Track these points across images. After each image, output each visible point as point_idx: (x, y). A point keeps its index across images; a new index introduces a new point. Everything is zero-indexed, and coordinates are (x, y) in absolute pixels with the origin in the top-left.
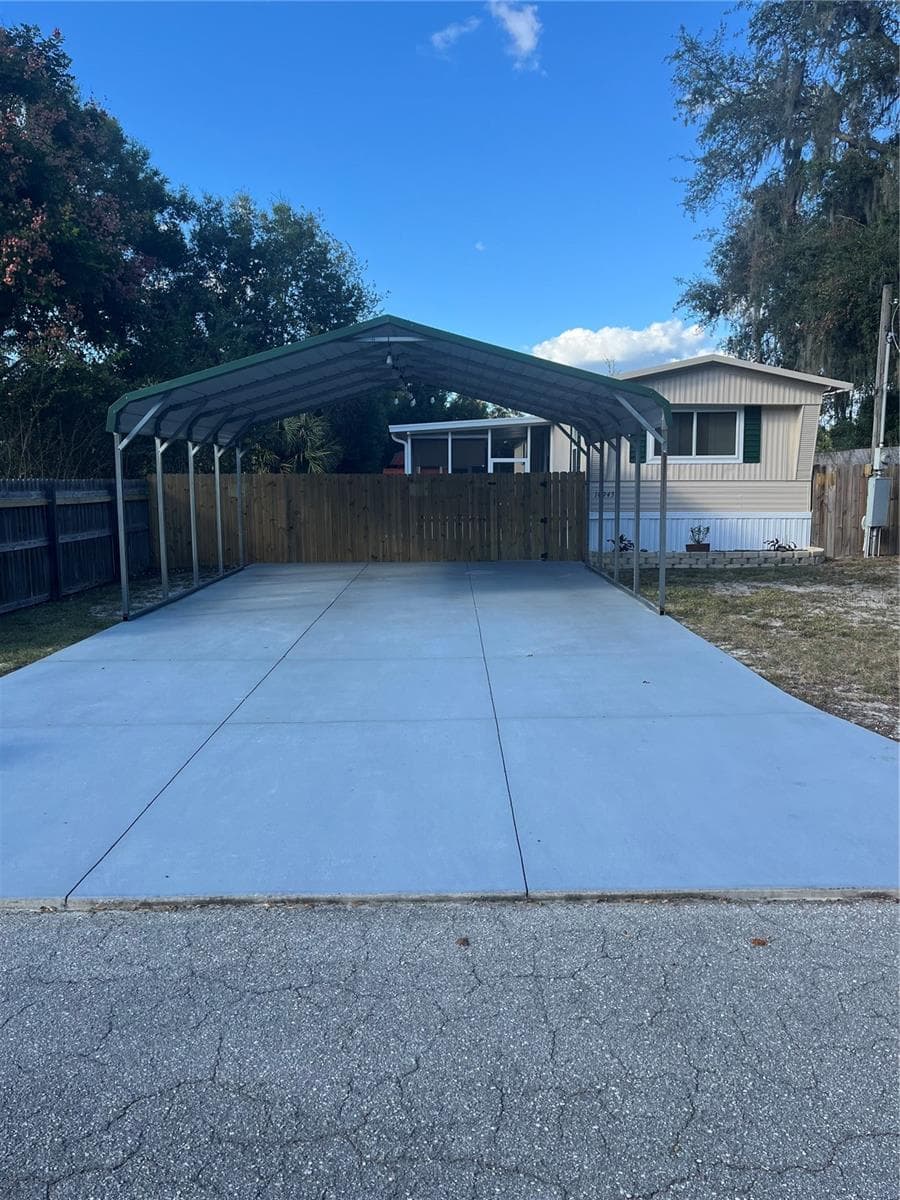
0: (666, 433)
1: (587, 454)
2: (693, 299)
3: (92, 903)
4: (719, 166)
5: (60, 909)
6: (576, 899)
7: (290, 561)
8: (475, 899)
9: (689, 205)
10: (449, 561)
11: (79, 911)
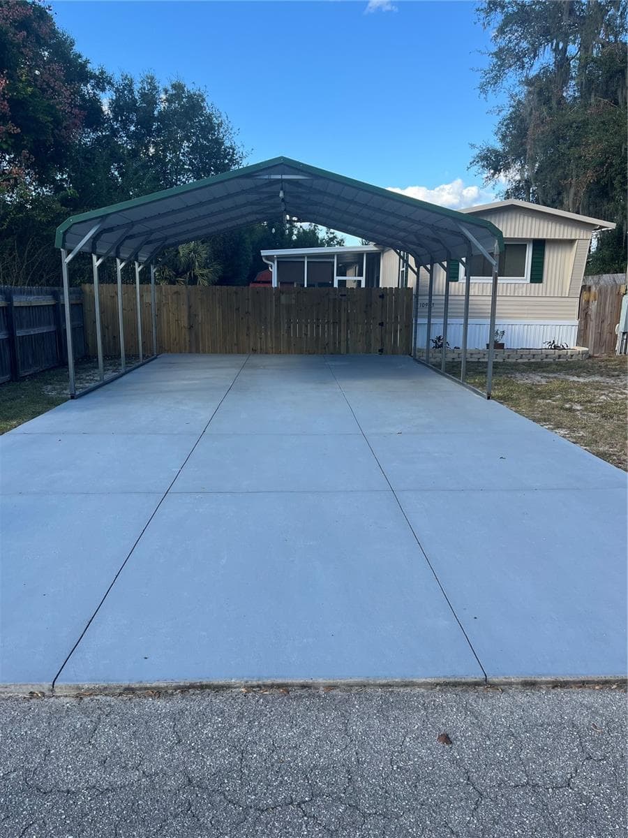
0: (498, 257)
1: (417, 274)
2: (482, 160)
3: (78, 688)
4: (506, 58)
5: (47, 694)
6: (530, 685)
7: (190, 352)
8: (438, 684)
9: (483, 88)
10: (310, 354)
11: (66, 696)
